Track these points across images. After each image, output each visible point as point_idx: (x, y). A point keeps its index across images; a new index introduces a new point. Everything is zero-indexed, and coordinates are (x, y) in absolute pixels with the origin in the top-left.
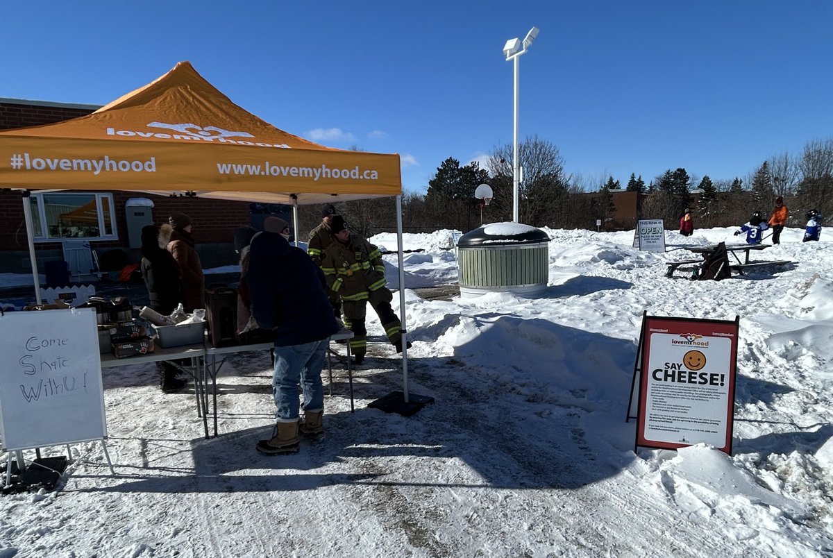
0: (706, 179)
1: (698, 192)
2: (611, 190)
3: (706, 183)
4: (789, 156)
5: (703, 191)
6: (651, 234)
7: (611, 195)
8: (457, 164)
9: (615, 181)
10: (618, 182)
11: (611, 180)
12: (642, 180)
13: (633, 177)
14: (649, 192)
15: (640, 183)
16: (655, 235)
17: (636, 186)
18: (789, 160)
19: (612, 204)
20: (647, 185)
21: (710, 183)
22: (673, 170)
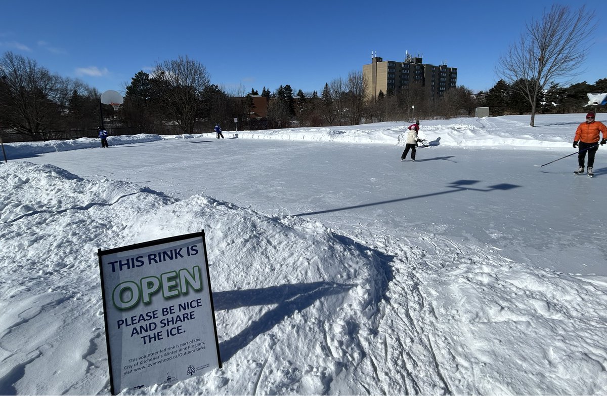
0: (300, 91)
1: (297, 98)
2: (253, 96)
3: (300, 93)
4: (342, 79)
5: (299, 97)
6: (159, 303)
7: (252, 99)
8: (147, 76)
9: (255, 91)
10: (257, 92)
11: (253, 91)
12: (269, 90)
13: (264, 89)
14: (273, 97)
15: (269, 92)
16: (175, 303)
17: (266, 94)
18: (342, 82)
19: (253, 104)
20: (272, 93)
21: (302, 93)
22: (284, 85)
